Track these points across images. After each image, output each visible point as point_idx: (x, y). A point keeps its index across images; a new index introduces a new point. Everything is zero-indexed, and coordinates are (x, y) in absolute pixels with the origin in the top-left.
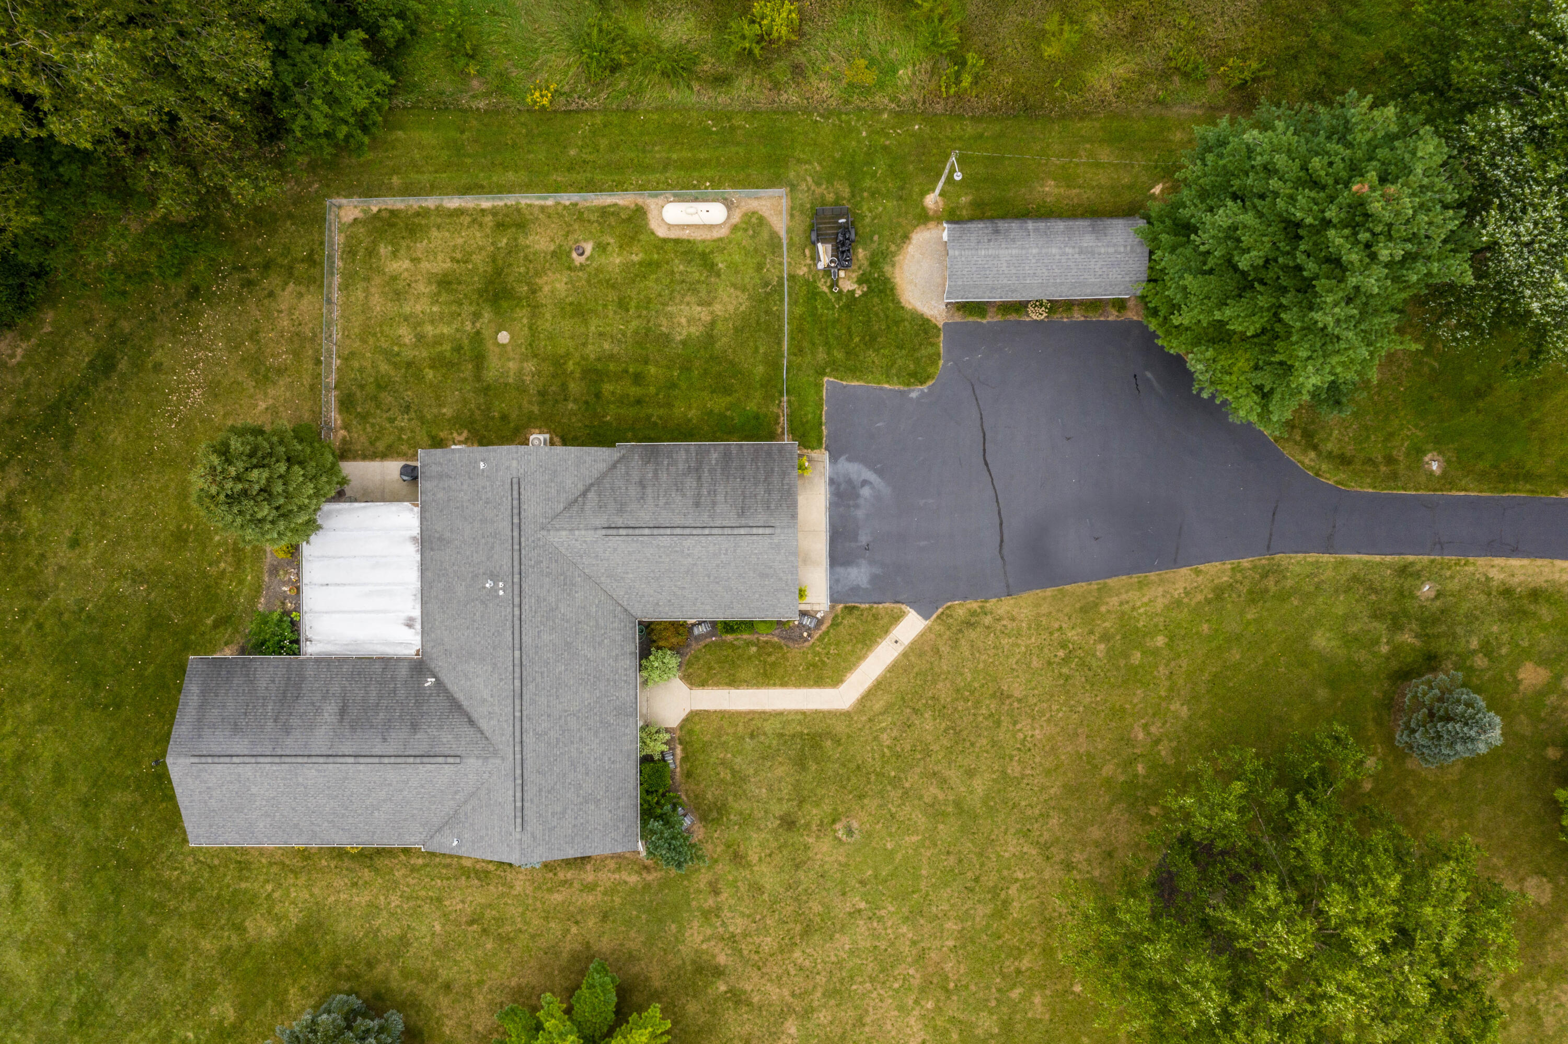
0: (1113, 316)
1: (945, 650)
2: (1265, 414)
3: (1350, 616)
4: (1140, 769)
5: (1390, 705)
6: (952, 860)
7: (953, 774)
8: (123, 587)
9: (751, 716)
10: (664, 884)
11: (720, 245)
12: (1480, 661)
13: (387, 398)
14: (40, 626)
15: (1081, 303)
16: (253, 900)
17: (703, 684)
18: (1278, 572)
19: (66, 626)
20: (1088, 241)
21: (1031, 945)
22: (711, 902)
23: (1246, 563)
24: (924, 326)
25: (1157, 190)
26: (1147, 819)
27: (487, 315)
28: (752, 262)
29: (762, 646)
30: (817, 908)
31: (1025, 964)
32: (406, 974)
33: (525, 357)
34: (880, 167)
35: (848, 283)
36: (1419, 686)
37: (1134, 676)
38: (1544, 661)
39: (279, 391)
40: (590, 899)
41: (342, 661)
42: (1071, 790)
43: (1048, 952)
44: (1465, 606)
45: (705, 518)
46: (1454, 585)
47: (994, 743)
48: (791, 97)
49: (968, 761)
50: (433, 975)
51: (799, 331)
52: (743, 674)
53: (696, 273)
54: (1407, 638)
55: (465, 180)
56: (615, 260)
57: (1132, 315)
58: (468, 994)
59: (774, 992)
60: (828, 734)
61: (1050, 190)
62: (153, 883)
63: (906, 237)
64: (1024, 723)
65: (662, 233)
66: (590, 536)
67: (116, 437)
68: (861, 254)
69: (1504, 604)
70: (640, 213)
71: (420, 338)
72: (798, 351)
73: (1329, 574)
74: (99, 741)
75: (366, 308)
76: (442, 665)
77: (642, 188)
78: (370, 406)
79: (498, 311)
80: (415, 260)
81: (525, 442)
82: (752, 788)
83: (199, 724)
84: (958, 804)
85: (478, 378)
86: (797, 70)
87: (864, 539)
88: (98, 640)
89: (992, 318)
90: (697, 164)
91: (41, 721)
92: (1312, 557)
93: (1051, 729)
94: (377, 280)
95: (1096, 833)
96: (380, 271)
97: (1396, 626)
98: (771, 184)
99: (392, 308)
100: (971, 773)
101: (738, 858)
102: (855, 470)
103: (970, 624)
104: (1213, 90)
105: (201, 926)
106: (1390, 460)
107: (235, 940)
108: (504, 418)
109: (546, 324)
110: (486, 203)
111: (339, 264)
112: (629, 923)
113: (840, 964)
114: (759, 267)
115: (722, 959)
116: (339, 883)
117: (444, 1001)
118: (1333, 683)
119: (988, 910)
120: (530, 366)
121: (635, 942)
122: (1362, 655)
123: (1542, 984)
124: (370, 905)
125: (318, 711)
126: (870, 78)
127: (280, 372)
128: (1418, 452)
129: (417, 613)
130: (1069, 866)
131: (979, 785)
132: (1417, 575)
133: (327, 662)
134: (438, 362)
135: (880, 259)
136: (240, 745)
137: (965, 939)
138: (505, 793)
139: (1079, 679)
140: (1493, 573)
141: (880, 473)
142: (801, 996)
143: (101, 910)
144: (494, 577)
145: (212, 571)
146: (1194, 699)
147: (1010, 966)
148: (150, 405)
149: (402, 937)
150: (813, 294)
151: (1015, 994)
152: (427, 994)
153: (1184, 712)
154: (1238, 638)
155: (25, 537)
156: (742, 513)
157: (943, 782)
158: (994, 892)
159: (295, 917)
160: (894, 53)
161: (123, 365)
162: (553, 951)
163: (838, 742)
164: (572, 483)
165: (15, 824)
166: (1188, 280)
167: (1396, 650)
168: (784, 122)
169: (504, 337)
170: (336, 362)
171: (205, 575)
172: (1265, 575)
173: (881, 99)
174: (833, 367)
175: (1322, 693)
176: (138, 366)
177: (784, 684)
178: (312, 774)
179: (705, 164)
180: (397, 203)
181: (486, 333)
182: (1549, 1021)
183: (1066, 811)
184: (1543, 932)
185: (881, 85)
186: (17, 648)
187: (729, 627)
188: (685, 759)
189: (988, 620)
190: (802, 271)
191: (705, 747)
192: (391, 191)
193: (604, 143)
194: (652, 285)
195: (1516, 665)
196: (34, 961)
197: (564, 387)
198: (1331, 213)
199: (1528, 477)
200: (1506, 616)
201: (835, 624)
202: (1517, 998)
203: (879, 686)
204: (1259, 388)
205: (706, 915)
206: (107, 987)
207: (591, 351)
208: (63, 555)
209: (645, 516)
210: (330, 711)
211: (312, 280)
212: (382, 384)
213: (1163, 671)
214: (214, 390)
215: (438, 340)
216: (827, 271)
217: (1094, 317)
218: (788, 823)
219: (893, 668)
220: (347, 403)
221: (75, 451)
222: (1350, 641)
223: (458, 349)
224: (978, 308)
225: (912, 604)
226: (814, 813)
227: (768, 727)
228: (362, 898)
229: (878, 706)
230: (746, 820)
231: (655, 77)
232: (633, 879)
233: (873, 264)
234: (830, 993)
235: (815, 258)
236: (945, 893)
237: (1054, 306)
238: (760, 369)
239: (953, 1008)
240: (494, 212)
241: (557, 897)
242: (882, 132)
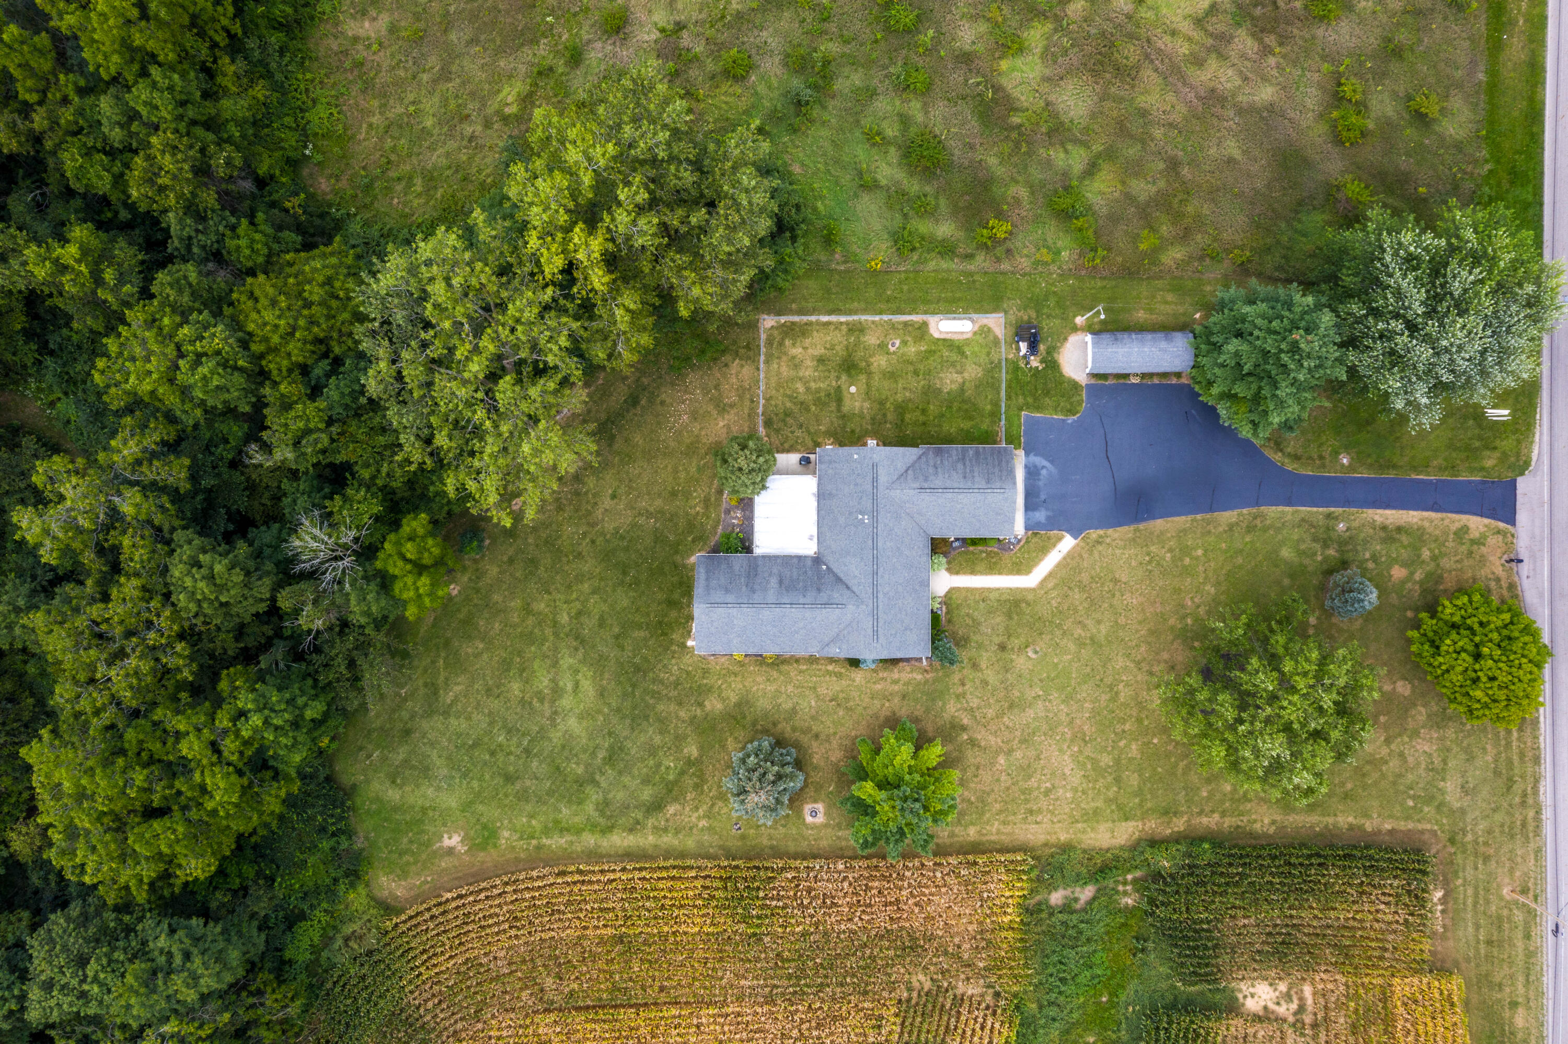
0: (1174, 381)
1: (1085, 556)
2: (1255, 433)
3: (1301, 540)
4: (1189, 621)
5: (1323, 588)
6: (1088, 669)
7: (1089, 622)
8: (641, 521)
9: (983, 590)
10: (935, 681)
11: (967, 342)
12: (1371, 565)
13: (790, 421)
14: (593, 542)
15: (1158, 374)
16: (710, 690)
17: (957, 573)
18: (1263, 516)
19: (607, 541)
20: (1163, 345)
21: (1130, 716)
22: (960, 690)
23: (1245, 511)
24: (1075, 385)
25: (1197, 316)
26: (1192, 648)
27: (844, 377)
28: (985, 351)
29: (989, 554)
30: (1017, 694)
31: (1127, 727)
32: (794, 729)
33: (864, 400)
34: (1052, 302)
35: (1035, 362)
36: (1337, 577)
37: (1186, 571)
38: (1404, 565)
39: (731, 416)
40: (896, 688)
41: (776, 557)
42: (1152, 632)
43: (1139, 721)
44: (1362, 535)
45: (969, 484)
46: (1355, 524)
47: (1111, 606)
48: (1005, 266)
49: (1098, 616)
50: (809, 729)
51: (1009, 387)
52: (978, 568)
53: (954, 357)
54: (1331, 552)
55: (831, 306)
56: (912, 349)
57: (1184, 381)
58: (828, 740)
59: (992, 739)
60: (1024, 600)
61: (1141, 315)
62: (654, 681)
63: (1066, 339)
64: (1127, 595)
65: (936, 335)
66: (912, 492)
67: (638, 439)
68: (1042, 347)
69: (1383, 535)
70: (925, 324)
71: (808, 389)
72: (1009, 398)
73: (1289, 517)
74: (625, 603)
75: (779, 373)
76: (830, 559)
77: (926, 313)
78: (781, 425)
79: (850, 375)
80: (805, 348)
81: (865, 444)
82: (983, 629)
83: (708, 588)
84: (1092, 639)
85: (839, 410)
86: (1008, 251)
87: (1043, 497)
88: (627, 549)
89: (1110, 382)
90: (954, 301)
91: (594, 593)
92: (1280, 508)
93: (1141, 599)
94: (784, 358)
95: (1165, 656)
96: (786, 354)
97: (1326, 546)
98: (995, 310)
99: (793, 373)
100: (1099, 622)
101: (975, 666)
102: (1039, 461)
103: (1099, 542)
104: (1226, 266)
105: (680, 704)
106: (1321, 457)
107: (699, 712)
108: (853, 431)
109: (876, 381)
110: (843, 319)
111: (763, 350)
112: (916, 700)
113: (1028, 725)
114: (988, 354)
115: (965, 721)
116: (759, 679)
117: (815, 744)
118: (1292, 576)
119: (1108, 697)
120: (867, 405)
121: (919, 712)
122: (1307, 561)
123: (1406, 739)
124: (777, 691)
125: (768, 582)
126: (1048, 258)
127: (732, 406)
128: (1336, 453)
129: (815, 533)
130: (1151, 673)
131: (1104, 629)
132: (1336, 518)
133: (766, 557)
134: (818, 402)
135: (1052, 350)
136: (730, 598)
137: (1095, 713)
138: (868, 624)
139: (1156, 572)
140: (1377, 518)
141: (1052, 462)
142: (1007, 742)
143: (625, 695)
144: (862, 513)
145: (693, 512)
146: (1218, 584)
147: (1119, 727)
148: (659, 423)
149: (794, 709)
150: (1017, 368)
151: (1122, 744)
152: (805, 739)
153: (1213, 590)
154: (1241, 551)
155: (586, 493)
156: (988, 482)
157: (1084, 626)
158: (1111, 687)
159: (733, 698)
160: (1060, 244)
161: (643, 402)
162: (876, 716)
163: (1028, 604)
164: (901, 466)
165: (576, 649)
166: (1216, 370)
167: (1326, 559)
168: (1001, 278)
169: (853, 389)
170: (762, 402)
171: (687, 514)
172: (1255, 518)
173: (1053, 268)
174: (1028, 407)
175: (1286, 582)
176: (651, 401)
177: (1000, 573)
178: (767, 614)
179: (960, 299)
180: (796, 319)
181: (844, 387)
182: (1410, 759)
183: (1149, 643)
184: (1407, 711)
185: (1054, 261)
186: (580, 554)
187: (974, 542)
188: (947, 613)
189: (1108, 540)
190: (1011, 356)
191: (958, 607)
192: (791, 312)
193: (905, 288)
194: (932, 362)
195: (1389, 567)
196: (585, 723)
197: (885, 415)
198: (1283, 346)
199: (1394, 467)
200: (1384, 541)
201: (1027, 542)
202: (1393, 747)
203: (1050, 575)
204: (1253, 422)
205: (958, 697)
206: (626, 738)
207: (899, 398)
208: (607, 503)
209: (938, 483)
210: (774, 582)
211: (749, 358)
212: (788, 414)
213: (1201, 568)
214: (694, 416)
215: (818, 390)
216: (1025, 357)
217: (1164, 382)
218: (1002, 647)
219: (1058, 565)
220: (768, 423)
221: (616, 446)
222: (1301, 553)
223: (829, 395)
224: (1104, 376)
225: (1068, 531)
226: (1016, 642)
227: (992, 596)
228: (771, 688)
229: (1050, 585)
230: (980, 646)
231: (933, 254)
232: (919, 677)
233: (1048, 353)
234: (1023, 741)
235: (1018, 349)
236: (1085, 687)
237: (1144, 376)
238: (989, 407)
239: (1088, 751)
240: (847, 323)
241: (879, 687)
242: (1053, 284)
